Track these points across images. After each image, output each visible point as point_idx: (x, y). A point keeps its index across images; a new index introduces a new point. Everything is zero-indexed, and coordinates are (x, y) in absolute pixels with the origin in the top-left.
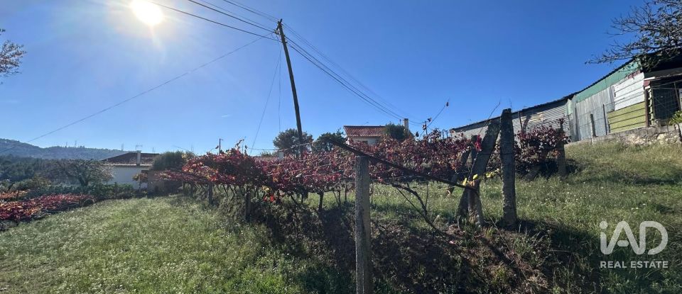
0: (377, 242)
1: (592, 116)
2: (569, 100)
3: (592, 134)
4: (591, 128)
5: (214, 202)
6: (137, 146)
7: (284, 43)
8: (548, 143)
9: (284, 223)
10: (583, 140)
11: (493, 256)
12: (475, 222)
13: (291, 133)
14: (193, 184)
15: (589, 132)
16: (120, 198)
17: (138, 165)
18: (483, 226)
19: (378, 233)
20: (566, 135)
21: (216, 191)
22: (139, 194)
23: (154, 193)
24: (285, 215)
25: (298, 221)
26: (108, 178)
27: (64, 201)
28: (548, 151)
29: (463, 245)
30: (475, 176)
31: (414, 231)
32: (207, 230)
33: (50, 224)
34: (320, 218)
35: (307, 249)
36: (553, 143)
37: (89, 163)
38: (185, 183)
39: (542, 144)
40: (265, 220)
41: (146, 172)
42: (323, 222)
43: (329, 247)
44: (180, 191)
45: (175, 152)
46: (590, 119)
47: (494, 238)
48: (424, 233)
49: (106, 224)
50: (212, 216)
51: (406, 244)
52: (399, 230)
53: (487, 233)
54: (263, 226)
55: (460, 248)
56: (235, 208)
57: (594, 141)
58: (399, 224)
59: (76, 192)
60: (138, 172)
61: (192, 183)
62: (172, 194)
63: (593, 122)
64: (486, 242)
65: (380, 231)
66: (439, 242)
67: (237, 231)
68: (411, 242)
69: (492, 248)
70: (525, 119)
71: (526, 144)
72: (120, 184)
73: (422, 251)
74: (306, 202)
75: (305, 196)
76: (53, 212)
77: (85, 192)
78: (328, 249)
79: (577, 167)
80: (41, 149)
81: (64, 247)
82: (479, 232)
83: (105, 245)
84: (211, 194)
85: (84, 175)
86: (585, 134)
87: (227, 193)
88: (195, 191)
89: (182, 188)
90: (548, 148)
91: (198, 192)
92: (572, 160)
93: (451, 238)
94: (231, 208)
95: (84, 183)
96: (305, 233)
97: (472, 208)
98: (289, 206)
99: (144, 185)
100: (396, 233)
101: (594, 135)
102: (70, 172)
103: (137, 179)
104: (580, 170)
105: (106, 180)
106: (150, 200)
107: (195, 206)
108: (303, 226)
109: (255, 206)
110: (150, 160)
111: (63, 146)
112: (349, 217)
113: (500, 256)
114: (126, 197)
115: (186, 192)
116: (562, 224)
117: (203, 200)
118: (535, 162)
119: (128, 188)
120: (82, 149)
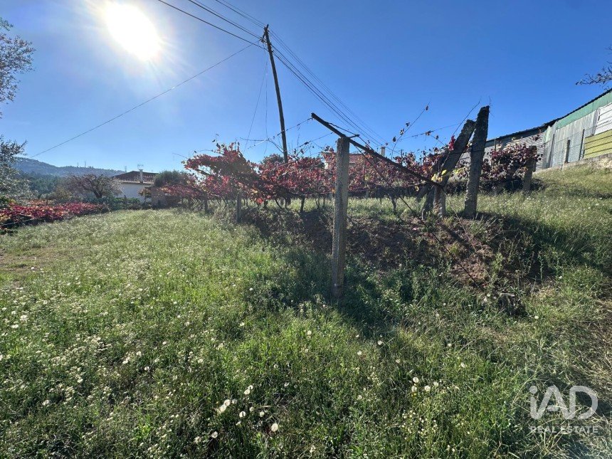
0: (350, 231)
1: (569, 142)
2: (549, 127)
3: (564, 160)
4: (565, 154)
5: (209, 212)
6: (139, 165)
7: (271, 52)
8: (519, 160)
9: (270, 223)
10: (554, 167)
11: (449, 237)
12: (438, 213)
13: (275, 159)
14: (190, 200)
15: (562, 159)
16: (130, 208)
17: (142, 183)
18: (444, 217)
19: (351, 225)
20: (538, 153)
21: (211, 203)
22: (145, 207)
23: (157, 206)
24: (271, 216)
25: (282, 221)
26: (118, 193)
27: (84, 208)
28: (517, 167)
29: (425, 231)
30: (444, 172)
31: (383, 222)
32: (206, 229)
33: (78, 222)
34: (301, 218)
35: (290, 241)
36: (523, 160)
37: (100, 178)
38: (183, 198)
39: (512, 161)
40: (253, 222)
41: (150, 188)
42: (304, 220)
43: (308, 239)
44: (180, 205)
45: (172, 171)
46: (566, 145)
47: (452, 224)
48: (391, 223)
49: (123, 223)
50: (208, 221)
51: (375, 233)
52: (369, 223)
53: (447, 221)
54: (252, 226)
55: (421, 233)
56: (228, 214)
57: (565, 167)
58: (370, 218)
59: (93, 202)
60: (142, 188)
61: (189, 198)
62: (173, 207)
63: (568, 148)
64: (445, 228)
65: (353, 223)
66: (403, 229)
67: (231, 230)
68: (380, 230)
69: (450, 232)
70: (500, 147)
71: (497, 162)
72: (129, 197)
73: (389, 236)
74: (288, 207)
75: (288, 202)
76: (79, 216)
77: (101, 203)
78: (307, 240)
79: (541, 186)
80: (57, 168)
81: (94, 235)
82: (440, 220)
83: (126, 234)
84: (206, 206)
85: (97, 188)
86: (558, 161)
87: (220, 206)
88: (193, 204)
89: (180, 203)
90: (517, 165)
91: (194, 206)
92: (538, 180)
93: (415, 226)
94: (225, 215)
95: (99, 195)
96: (289, 230)
97: (437, 201)
98: (274, 210)
99: (149, 200)
100: (366, 225)
101: (567, 161)
102: (86, 185)
103: (142, 194)
104: (544, 188)
105: (117, 194)
106: (155, 211)
107: (194, 215)
108: (286, 224)
109: (245, 212)
110: (152, 179)
111: (75, 166)
112: (327, 216)
113: (455, 237)
114: (135, 208)
115: (184, 206)
116: (516, 213)
117: (200, 210)
118: (502, 179)
119: (135, 201)
120: (91, 169)
